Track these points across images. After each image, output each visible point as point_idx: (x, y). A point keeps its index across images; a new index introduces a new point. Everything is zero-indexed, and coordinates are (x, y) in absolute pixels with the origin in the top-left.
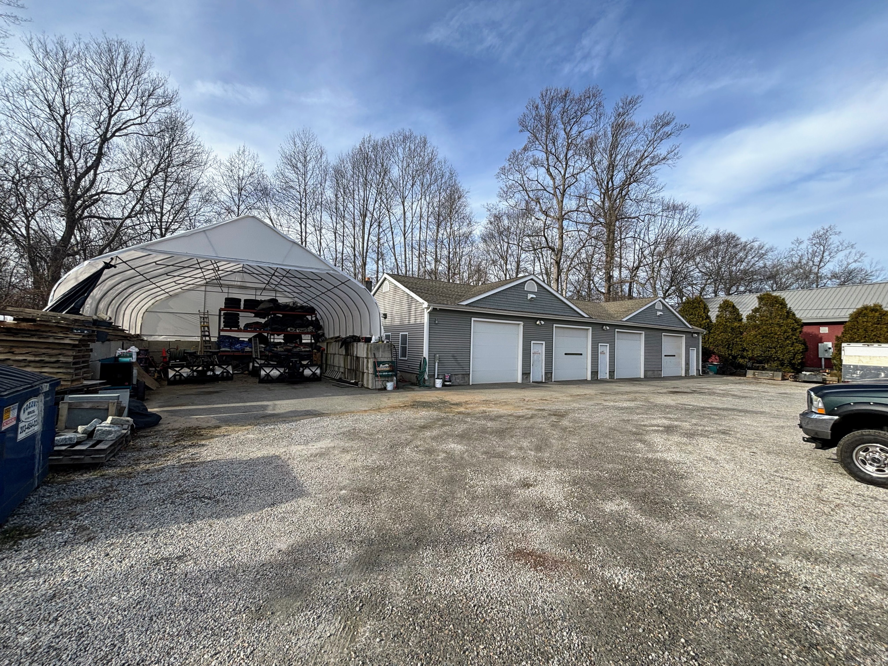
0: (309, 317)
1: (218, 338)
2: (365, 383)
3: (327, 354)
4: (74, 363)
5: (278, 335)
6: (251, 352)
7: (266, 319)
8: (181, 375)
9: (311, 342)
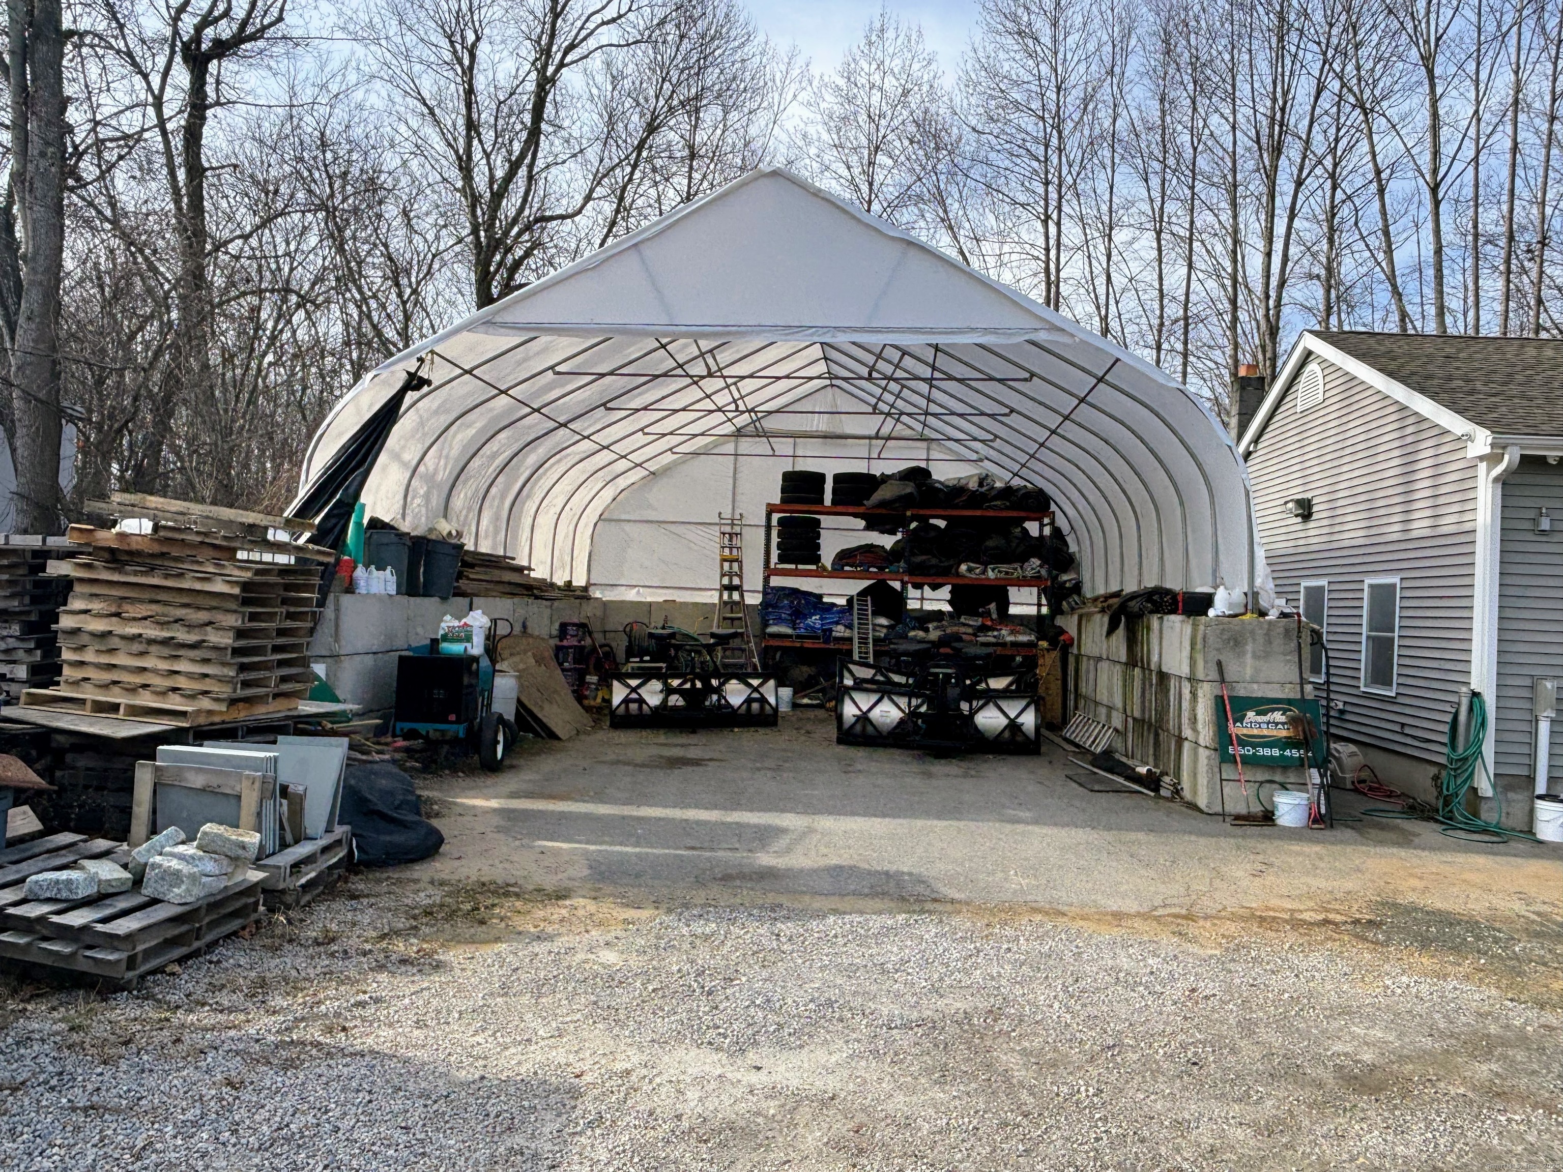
0: (1033, 528)
1: (765, 593)
2: (1186, 783)
3: (1078, 658)
4: (236, 652)
5: (935, 587)
6: (850, 639)
7: (899, 536)
8: (641, 701)
9: (1040, 617)
